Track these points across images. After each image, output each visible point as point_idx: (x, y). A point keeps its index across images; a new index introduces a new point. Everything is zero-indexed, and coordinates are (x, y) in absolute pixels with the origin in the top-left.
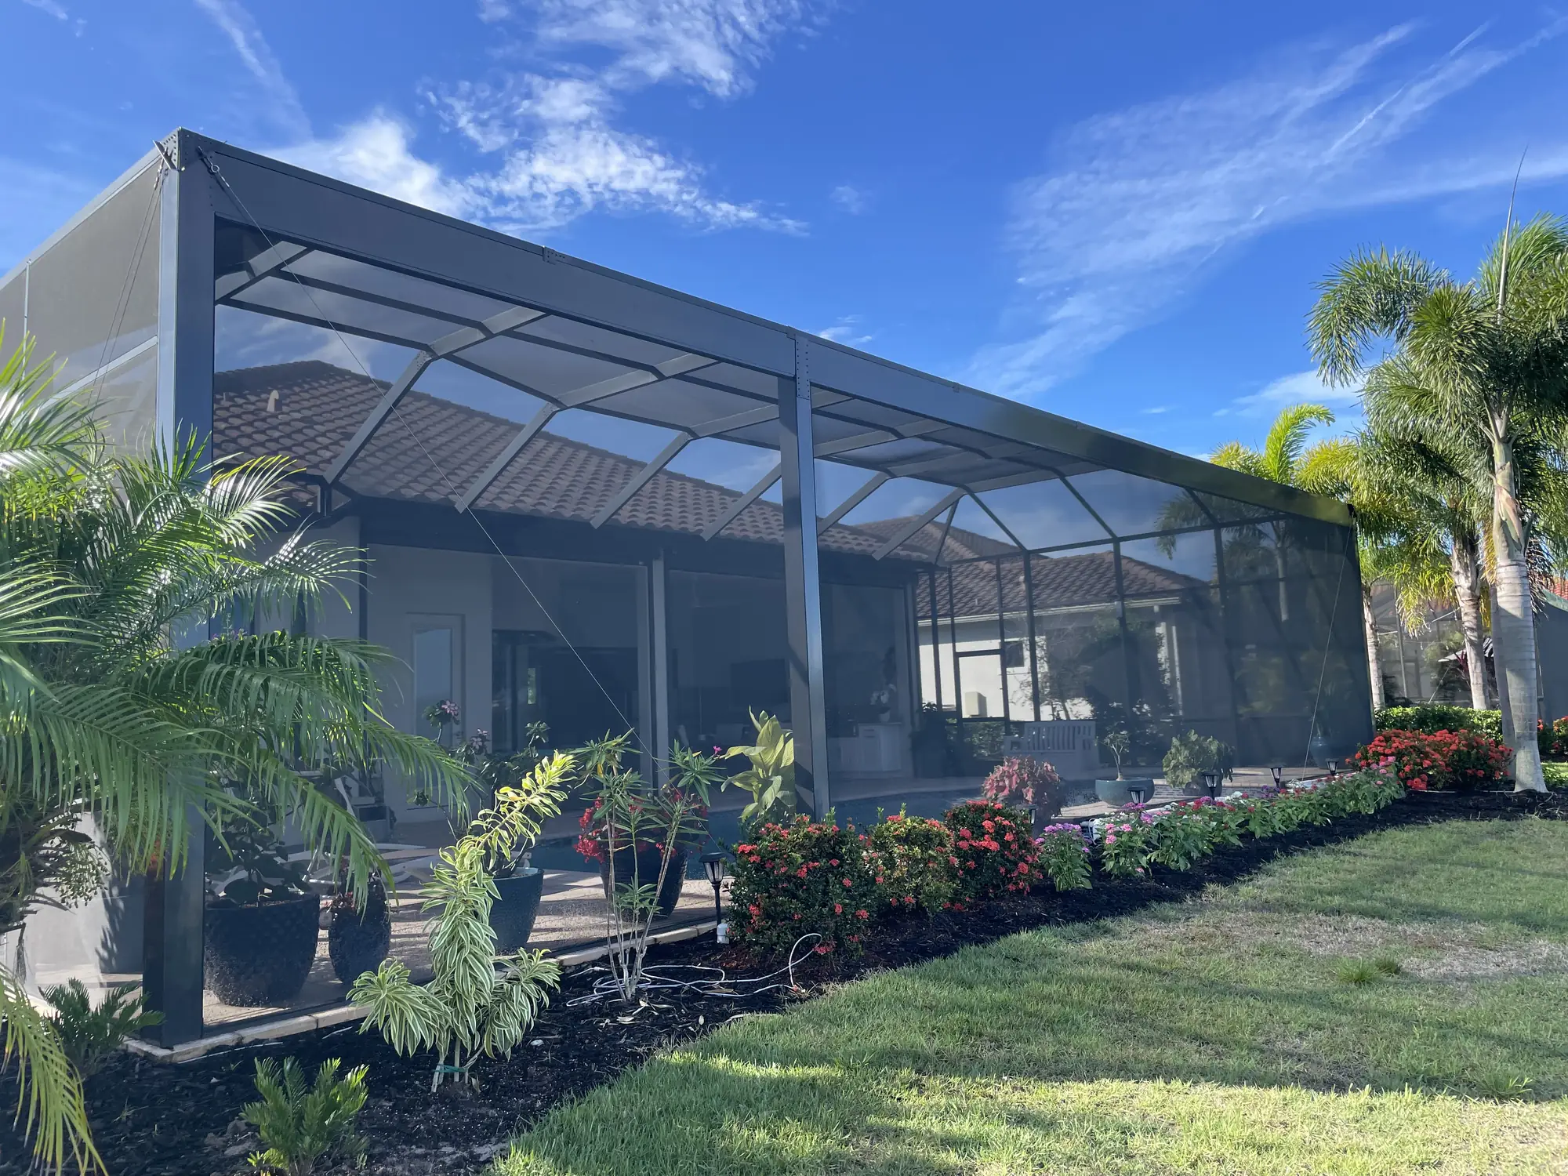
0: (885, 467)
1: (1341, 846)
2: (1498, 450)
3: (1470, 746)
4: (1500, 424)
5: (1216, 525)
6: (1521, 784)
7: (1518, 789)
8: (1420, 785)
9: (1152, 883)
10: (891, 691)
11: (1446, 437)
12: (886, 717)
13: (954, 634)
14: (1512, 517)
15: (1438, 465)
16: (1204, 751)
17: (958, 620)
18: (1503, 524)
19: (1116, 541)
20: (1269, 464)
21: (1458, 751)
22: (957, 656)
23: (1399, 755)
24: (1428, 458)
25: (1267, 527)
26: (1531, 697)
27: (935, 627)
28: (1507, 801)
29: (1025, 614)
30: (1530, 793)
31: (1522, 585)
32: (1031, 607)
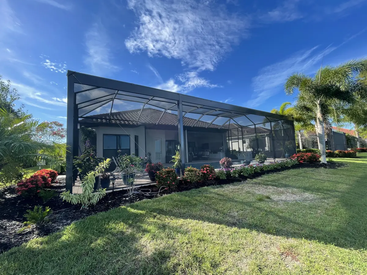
0: (217, 115)
1: (280, 173)
2: (318, 106)
3: (312, 156)
4: (318, 102)
5: (271, 122)
6: (322, 162)
7: (321, 163)
8: (301, 161)
9: (239, 178)
10: (222, 147)
11: (309, 105)
12: (222, 151)
13: (231, 139)
14: (321, 117)
15: (308, 109)
16: (261, 156)
17: (232, 138)
18: (319, 118)
19: (255, 125)
20: (280, 112)
21: (310, 156)
22: (232, 142)
23: (298, 157)
24: (306, 109)
25: (280, 122)
26: (324, 148)
27: (229, 139)
28: (318, 165)
29: (241, 137)
30: (323, 163)
31: (322, 128)
32: (242, 135)
